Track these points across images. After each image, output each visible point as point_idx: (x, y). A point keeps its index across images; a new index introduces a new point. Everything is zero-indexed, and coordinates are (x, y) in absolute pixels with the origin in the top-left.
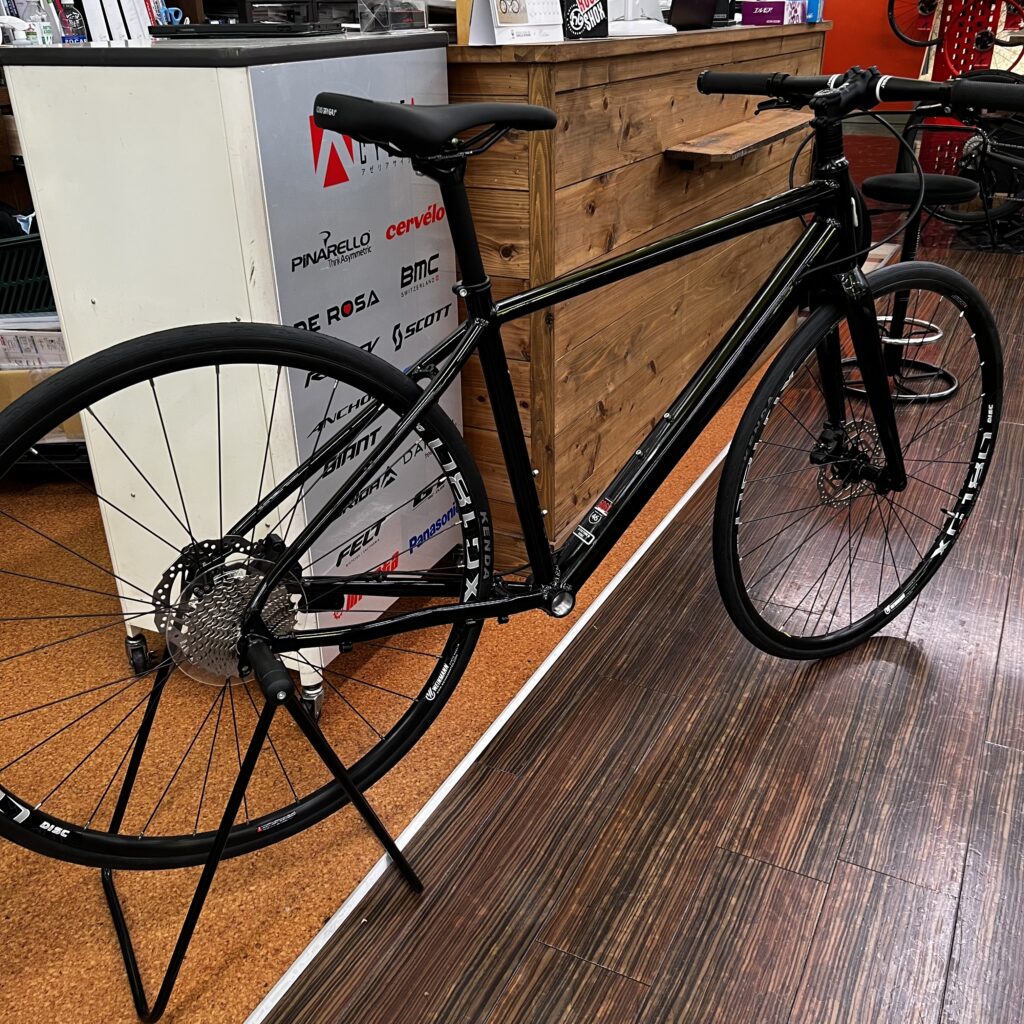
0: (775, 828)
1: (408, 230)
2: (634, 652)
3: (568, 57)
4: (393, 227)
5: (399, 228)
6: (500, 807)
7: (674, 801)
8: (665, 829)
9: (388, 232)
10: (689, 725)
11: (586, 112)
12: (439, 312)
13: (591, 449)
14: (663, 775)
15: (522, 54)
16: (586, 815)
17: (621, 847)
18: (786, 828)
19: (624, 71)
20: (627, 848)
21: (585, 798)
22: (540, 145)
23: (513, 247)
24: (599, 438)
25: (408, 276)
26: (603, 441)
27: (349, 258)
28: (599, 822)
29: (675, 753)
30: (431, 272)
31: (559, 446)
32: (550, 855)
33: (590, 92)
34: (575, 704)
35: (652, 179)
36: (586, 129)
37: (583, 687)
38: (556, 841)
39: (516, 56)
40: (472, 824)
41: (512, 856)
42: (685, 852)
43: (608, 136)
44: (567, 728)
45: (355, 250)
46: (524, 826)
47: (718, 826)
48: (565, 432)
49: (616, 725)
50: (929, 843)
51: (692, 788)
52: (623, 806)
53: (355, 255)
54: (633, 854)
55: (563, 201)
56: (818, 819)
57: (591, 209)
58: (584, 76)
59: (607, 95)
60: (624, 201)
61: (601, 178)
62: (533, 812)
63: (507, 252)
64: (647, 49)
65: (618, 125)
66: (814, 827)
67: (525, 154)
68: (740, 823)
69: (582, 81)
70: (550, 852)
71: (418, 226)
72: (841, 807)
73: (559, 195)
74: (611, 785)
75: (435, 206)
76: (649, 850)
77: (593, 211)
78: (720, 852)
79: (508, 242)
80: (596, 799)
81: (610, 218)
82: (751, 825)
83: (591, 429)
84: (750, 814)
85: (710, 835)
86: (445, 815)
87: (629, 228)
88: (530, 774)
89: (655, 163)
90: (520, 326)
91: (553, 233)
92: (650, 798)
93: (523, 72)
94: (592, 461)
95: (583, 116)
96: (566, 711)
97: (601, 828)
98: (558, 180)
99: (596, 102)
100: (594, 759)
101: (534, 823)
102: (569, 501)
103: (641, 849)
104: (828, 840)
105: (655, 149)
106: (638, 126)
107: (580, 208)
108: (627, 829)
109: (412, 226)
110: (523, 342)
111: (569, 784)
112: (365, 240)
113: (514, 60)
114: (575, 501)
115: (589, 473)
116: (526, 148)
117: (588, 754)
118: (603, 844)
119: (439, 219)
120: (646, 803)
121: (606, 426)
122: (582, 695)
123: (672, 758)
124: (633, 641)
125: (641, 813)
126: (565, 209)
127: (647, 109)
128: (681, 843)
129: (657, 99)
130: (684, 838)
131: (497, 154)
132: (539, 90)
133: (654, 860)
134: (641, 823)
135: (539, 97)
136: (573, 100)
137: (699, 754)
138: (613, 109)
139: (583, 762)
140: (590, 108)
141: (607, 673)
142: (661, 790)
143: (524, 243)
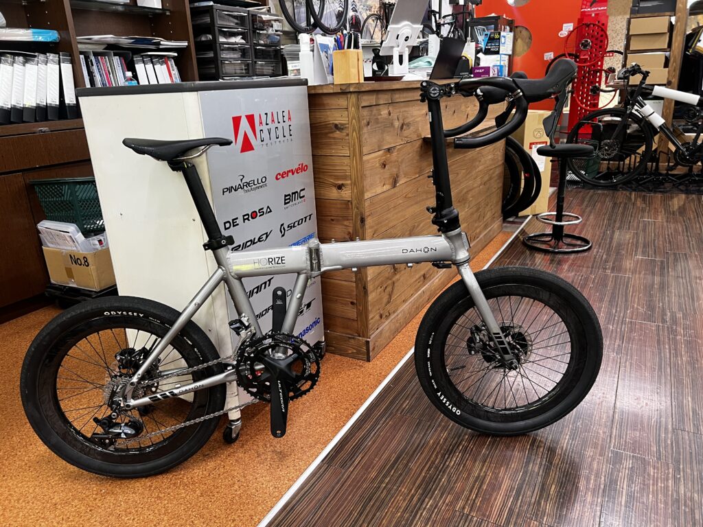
0: (489, 499)
1: (288, 176)
2: (413, 399)
3: (367, 89)
4: (279, 174)
5: (283, 174)
6: (334, 488)
7: (432, 483)
8: (427, 500)
9: (277, 176)
10: (442, 440)
11: (379, 117)
12: (306, 218)
13: (389, 289)
14: (426, 469)
15: (344, 88)
16: (382, 492)
17: (401, 510)
18: (495, 499)
19: (398, 97)
20: (404, 511)
21: (382, 482)
22: (354, 133)
23: (343, 185)
24: (394, 283)
25: (288, 199)
26: (396, 285)
27: (255, 189)
28: (389, 496)
29: (433, 456)
30: (301, 198)
31: (370, 287)
32: (360, 516)
33: (381, 107)
34: (379, 428)
35: (417, 152)
36: (379, 125)
37: (384, 419)
38: (364, 508)
39: (341, 89)
40: (317, 498)
41: (339, 516)
42: (437, 514)
43: (392, 129)
44: (374, 442)
45: (258, 185)
46: (346, 499)
47: (457, 499)
48: (373, 279)
49: (401, 441)
50: (578, 508)
51: (442, 477)
52: (403, 487)
53: (258, 188)
54: (408, 515)
55: (368, 161)
56: (514, 494)
57: (384, 165)
58: (377, 99)
59: (390, 109)
60: (402, 162)
61: (389, 150)
62: (352, 491)
63: (340, 187)
64: (410, 86)
65: (397, 124)
66: (512, 498)
67: (347, 138)
68: (469, 496)
69: (376, 101)
70: (360, 514)
71: (293, 174)
72: (527, 487)
73: (365, 158)
74: (397, 475)
75: (302, 164)
76: (417, 512)
77: (385, 166)
78: (458, 513)
79: (340, 182)
80: (387, 484)
81: (395, 170)
82: (476, 497)
83: (388, 278)
84: (475, 491)
85: (452, 504)
86: (303, 492)
87: (406, 175)
88: (351, 469)
89: (419, 143)
90: (348, 224)
91: (363, 177)
92: (418, 482)
93: (344, 96)
94: (390, 296)
95: (377, 119)
96: (374, 433)
97: (390, 499)
98: (365, 150)
99: (384, 112)
100: (388, 460)
101: (352, 497)
102: (378, 317)
103: (412, 512)
104: (520, 506)
105: (418, 136)
106: (408, 125)
107: (378, 165)
108: (404, 500)
109: (290, 174)
110: (349, 233)
111: (373, 475)
112: (264, 180)
113: (339, 91)
114: (381, 316)
115: (389, 302)
116: (348, 135)
117: (385, 456)
118: (391, 509)
119: (305, 171)
120: (417, 485)
121: (397, 277)
122: (383, 424)
123: (432, 459)
124: (412, 393)
125: (413, 491)
126: (369, 165)
127: (412, 116)
128: (435, 508)
129: (418, 112)
130: (437, 505)
131: (334, 138)
132: (353, 105)
133: (419, 518)
134: (413, 496)
135: (353, 109)
136: (371, 111)
137: (447, 456)
138: (394, 116)
139: (381, 462)
140: (381, 115)
141: (398, 410)
142: (425, 477)
143: (349, 182)
